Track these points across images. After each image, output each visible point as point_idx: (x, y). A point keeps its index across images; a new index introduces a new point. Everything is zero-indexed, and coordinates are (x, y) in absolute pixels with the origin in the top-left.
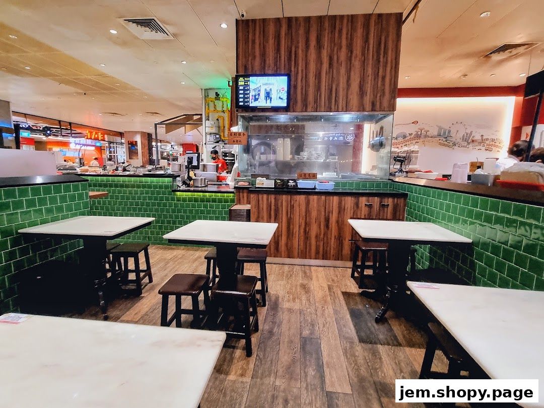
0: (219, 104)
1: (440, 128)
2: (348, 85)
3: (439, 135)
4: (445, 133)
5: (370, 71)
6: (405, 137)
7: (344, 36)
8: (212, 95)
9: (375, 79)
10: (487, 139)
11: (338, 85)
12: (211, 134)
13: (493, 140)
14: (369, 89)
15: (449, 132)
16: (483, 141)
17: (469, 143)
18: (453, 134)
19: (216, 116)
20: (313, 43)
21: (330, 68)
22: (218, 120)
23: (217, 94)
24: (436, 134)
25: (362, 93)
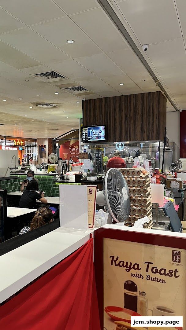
2: (135, 128)
5: (145, 121)
7: (132, 104)
9: (148, 124)
11: (130, 129)
14: (146, 129)
20: (117, 109)
21: (126, 120)
25: (142, 131)
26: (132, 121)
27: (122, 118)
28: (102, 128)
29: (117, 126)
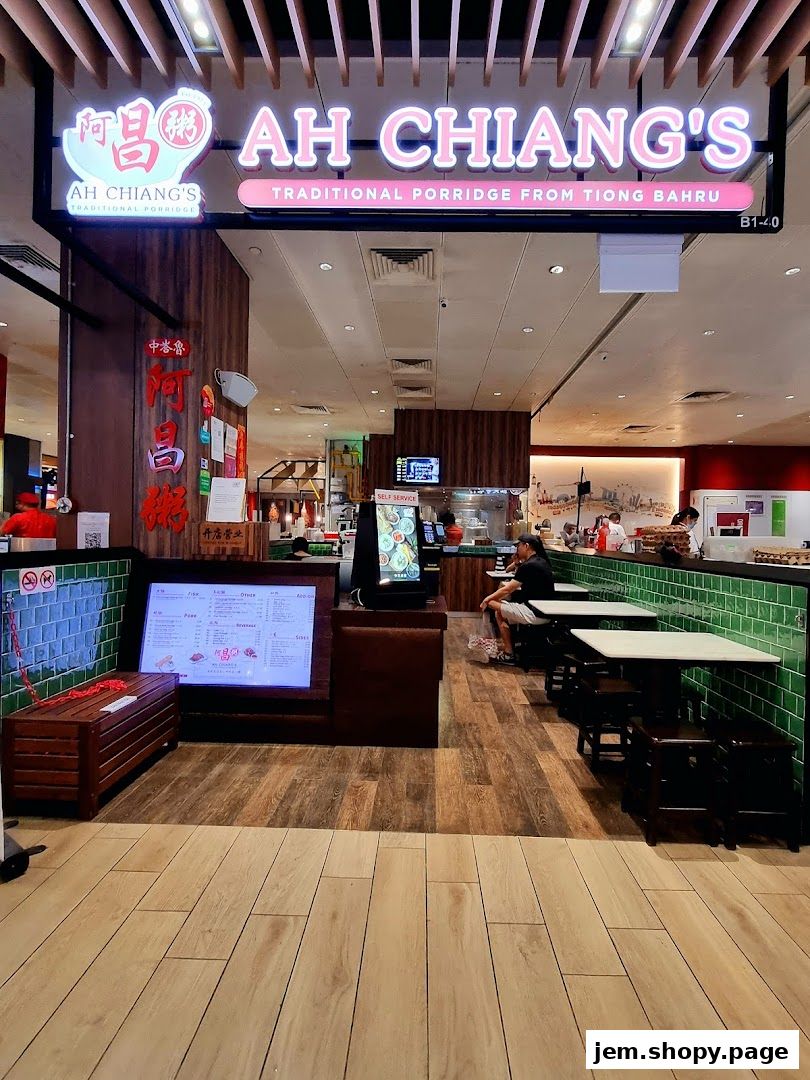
0: (347, 458)
1: (605, 491)
3: (604, 498)
4: (610, 496)
6: (567, 499)
8: (339, 447)
10: (656, 504)
11: (481, 466)
12: (335, 493)
13: (663, 505)
15: (615, 494)
16: (652, 505)
17: (637, 508)
18: (619, 497)
19: (344, 472)
21: (474, 452)
22: (346, 477)
23: (346, 447)
24: (601, 496)
25: (501, 472)
26: (485, 454)
27: (467, 448)
28: (434, 461)
29: (459, 462)
